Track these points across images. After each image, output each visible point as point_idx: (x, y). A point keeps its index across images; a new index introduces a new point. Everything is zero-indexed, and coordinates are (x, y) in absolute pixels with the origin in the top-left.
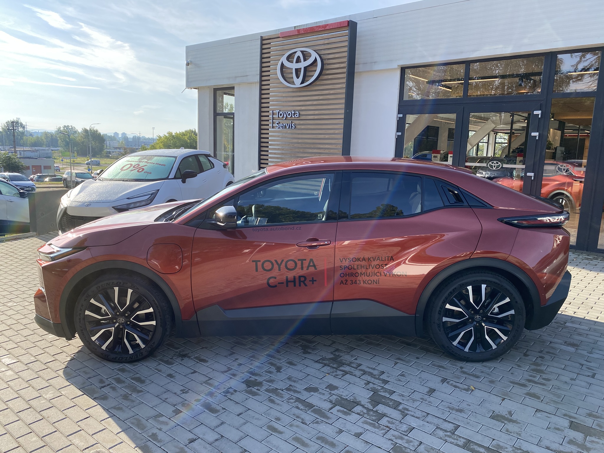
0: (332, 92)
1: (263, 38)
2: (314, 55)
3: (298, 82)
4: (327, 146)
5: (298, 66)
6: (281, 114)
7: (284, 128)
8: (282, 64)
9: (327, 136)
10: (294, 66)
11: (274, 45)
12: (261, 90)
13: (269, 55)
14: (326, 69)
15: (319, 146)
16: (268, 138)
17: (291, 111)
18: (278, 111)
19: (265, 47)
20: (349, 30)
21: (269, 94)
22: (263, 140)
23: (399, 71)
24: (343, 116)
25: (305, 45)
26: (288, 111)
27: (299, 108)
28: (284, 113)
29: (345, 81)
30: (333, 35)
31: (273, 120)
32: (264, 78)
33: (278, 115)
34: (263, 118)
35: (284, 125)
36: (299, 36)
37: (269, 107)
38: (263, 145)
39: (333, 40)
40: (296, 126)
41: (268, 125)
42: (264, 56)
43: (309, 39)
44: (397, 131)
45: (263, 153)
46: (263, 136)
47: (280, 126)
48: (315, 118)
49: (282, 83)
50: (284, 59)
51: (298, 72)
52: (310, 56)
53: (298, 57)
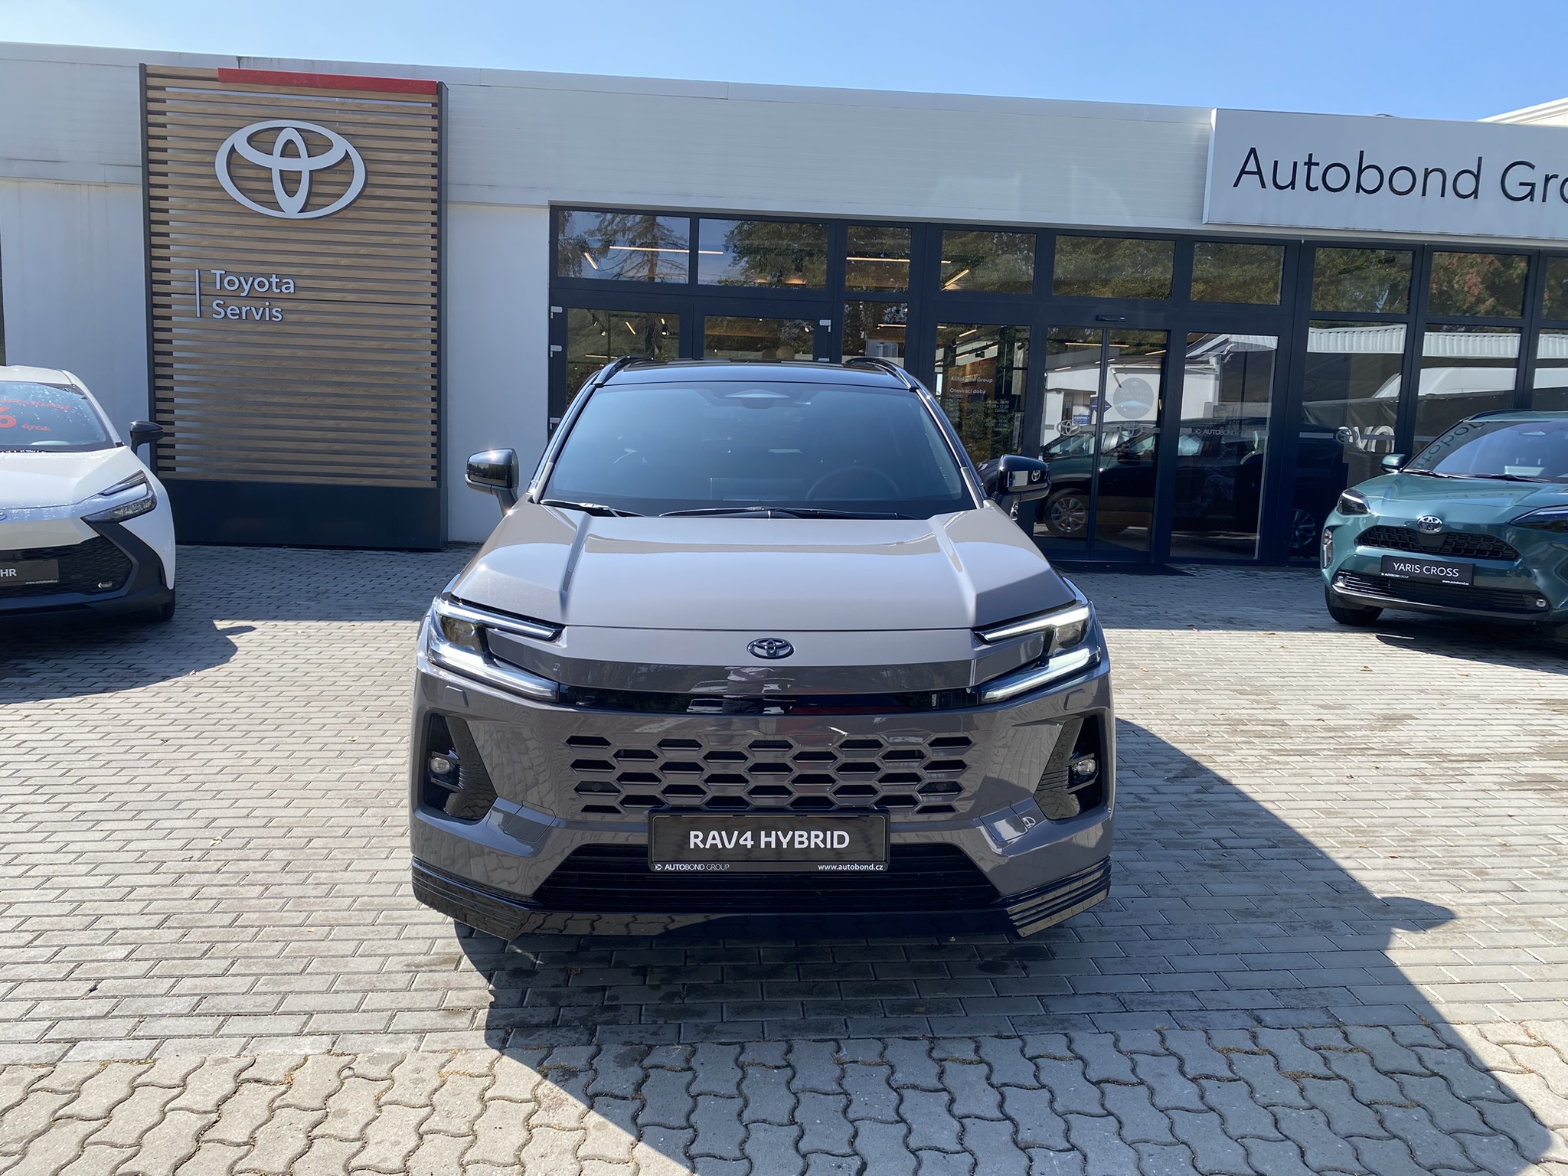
1: (148, 72)
2: (341, 146)
3: (291, 206)
4: (387, 369)
5: (290, 164)
6: (231, 283)
8: (233, 149)
10: (276, 163)
11: (181, 94)
12: (148, 210)
13: (161, 119)
14: (374, 185)
15: (364, 368)
16: (170, 342)
17: (268, 276)
18: (218, 273)
19: (151, 94)
20: (439, 105)
21: (167, 223)
22: (159, 347)
23: (546, 216)
24: (434, 301)
25: (304, 115)
26: (255, 276)
27: (293, 270)
28: (242, 279)
29: (434, 219)
30: (393, 107)
31: (200, 295)
32: (154, 180)
33: (222, 282)
34: (157, 288)
35: (244, 310)
36: (283, 90)
37: (168, 259)
38: (159, 359)
39: (394, 119)
40: (285, 316)
41: (169, 306)
42: (152, 118)
43: (318, 101)
44: (551, 342)
45: (160, 383)
46: (158, 335)
47: (229, 312)
48: (349, 299)
49: (234, 202)
50: (239, 139)
51: (290, 181)
52: (328, 146)
53: (289, 142)
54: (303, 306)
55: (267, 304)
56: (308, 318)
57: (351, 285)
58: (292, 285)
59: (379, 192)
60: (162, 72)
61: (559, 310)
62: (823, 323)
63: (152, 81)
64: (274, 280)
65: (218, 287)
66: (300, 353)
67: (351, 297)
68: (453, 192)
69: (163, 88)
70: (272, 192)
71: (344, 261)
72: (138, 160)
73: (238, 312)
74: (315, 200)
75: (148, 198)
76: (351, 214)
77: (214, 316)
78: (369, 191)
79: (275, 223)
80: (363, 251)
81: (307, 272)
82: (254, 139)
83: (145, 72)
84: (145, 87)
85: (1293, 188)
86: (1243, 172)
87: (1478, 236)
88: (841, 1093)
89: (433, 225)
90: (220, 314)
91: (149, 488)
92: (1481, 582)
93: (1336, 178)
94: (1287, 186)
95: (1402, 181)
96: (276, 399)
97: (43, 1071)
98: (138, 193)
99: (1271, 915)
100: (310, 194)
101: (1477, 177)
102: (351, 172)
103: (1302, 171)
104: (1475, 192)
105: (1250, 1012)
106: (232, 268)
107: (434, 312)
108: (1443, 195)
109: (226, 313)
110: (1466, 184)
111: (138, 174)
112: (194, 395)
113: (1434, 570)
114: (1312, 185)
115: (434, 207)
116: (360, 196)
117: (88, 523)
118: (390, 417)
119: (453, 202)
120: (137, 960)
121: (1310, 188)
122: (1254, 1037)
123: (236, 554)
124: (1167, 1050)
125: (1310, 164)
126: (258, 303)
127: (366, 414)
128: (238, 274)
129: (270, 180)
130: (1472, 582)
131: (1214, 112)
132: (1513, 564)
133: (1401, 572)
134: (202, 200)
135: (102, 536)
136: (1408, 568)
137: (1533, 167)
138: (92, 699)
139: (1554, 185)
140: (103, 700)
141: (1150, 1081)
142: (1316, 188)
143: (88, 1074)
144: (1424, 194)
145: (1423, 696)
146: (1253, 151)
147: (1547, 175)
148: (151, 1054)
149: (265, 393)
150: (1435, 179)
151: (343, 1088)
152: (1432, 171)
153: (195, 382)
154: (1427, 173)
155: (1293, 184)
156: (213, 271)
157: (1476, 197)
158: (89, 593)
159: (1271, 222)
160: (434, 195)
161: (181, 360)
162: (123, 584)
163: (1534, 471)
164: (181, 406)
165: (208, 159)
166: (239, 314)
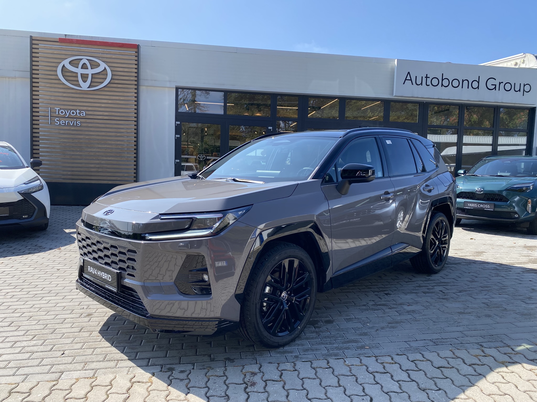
0: (121, 98)
1: (33, 38)
2: (103, 66)
3: (85, 86)
4: (119, 143)
5: (84, 71)
6: (62, 112)
7: (67, 125)
8: (64, 66)
9: (119, 134)
10: (80, 71)
11: (45, 46)
12: (32, 86)
13: (37, 55)
14: (114, 79)
15: (110, 142)
16: (38, 133)
17: (76, 110)
18: (57, 109)
19: (34, 46)
20: (138, 52)
21: (38, 91)
22: (34, 135)
23: (175, 90)
24: (135, 119)
25: (90, 54)
26: (71, 110)
27: (85, 108)
28: (66, 111)
29: (136, 91)
30: (121, 53)
31: (50, 116)
32: (34, 76)
33: (58, 112)
34: (34, 114)
35: (67, 122)
36: (82, 46)
37: (38, 104)
38: (34, 139)
39: (121, 57)
40: (82, 124)
41: (39, 120)
42: (34, 55)
43: (95, 50)
44: (176, 134)
45: (35, 147)
46: (34, 131)
47: (61, 122)
48: (105, 118)
49: (64, 84)
50: (66, 63)
51: (85, 77)
52: (99, 65)
53: (84, 64)
54: (88, 121)
55: (75, 120)
56: (90, 125)
57: (106, 114)
58: (84, 113)
59: (116, 82)
60: (38, 39)
61: (179, 123)
62: (269, 128)
63: (34, 42)
64: (78, 111)
65: (57, 114)
66: (87, 137)
68: (142, 82)
69: (38, 44)
70: (78, 81)
71: (103, 105)
72: (29, 70)
74: (93, 84)
75: (32, 82)
76: (106, 89)
77: (56, 124)
78: (113, 81)
79: (78, 92)
80: (110, 102)
81: (90, 109)
82: (71, 63)
83: (32, 39)
84: (32, 44)
85: (422, 85)
86: (406, 79)
87: (479, 101)
88: (353, 375)
89: (135, 93)
90: (58, 123)
91: (40, 181)
92: (497, 209)
93: (435, 82)
94: (420, 85)
95: (455, 83)
96: (78, 153)
97: (55, 383)
98: (28, 81)
99: (470, 313)
100: (91, 82)
101: (478, 82)
102: (107, 74)
103: (424, 79)
104: (478, 87)
105: (478, 343)
106: (62, 107)
107: (135, 123)
108: (468, 88)
109: (60, 123)
110: (475, 85)
111: (28, 74)
112: (47, 152)
113: (481, 206)
114: (428, 84)
115: (136, 87)
116: (109, 83)
117: (20, 194)
118: (119, 159)
119: (142, 86)
120: (76, 343)
121: (427, 85)
122: (483, 351)
123: (63, 208)
124: (457, 356)
125: (427, 77)
126: (71, 119)
127: (110, 158)
128: (64, 109)
129: (77, 77)
130: (494, 210)
131: (396, 60)
132: (507, 203)
133: (470, 207)
134: (51, 83)
135: (25, 199)
136: (473, 205)
137: (495, 79)
138: (25, 256)
139: (502, 85)
140: (30, 257)
141: (457, 367)
142: (429, 85)
143: (72, 383)
144: (462, 88)
145: (485, 246)
146: (409, 73)
147: (500, 82)
148: (94, 375)
149: (73, 151)
150: (466, 82)
151: (172, 383)
152: (465, 80)
153: (48, 147)
154: (463, 81)
155: (421, 84)
156: (55, 108)
157: (478, 89)
158: (20, 219)
159: (416, 96)
160: (136, 83)
161: (43, 139)
162: (32, 216)
163: (508, 174)
164: (42, 156)
165: (54, 69)
166: (65, 123)
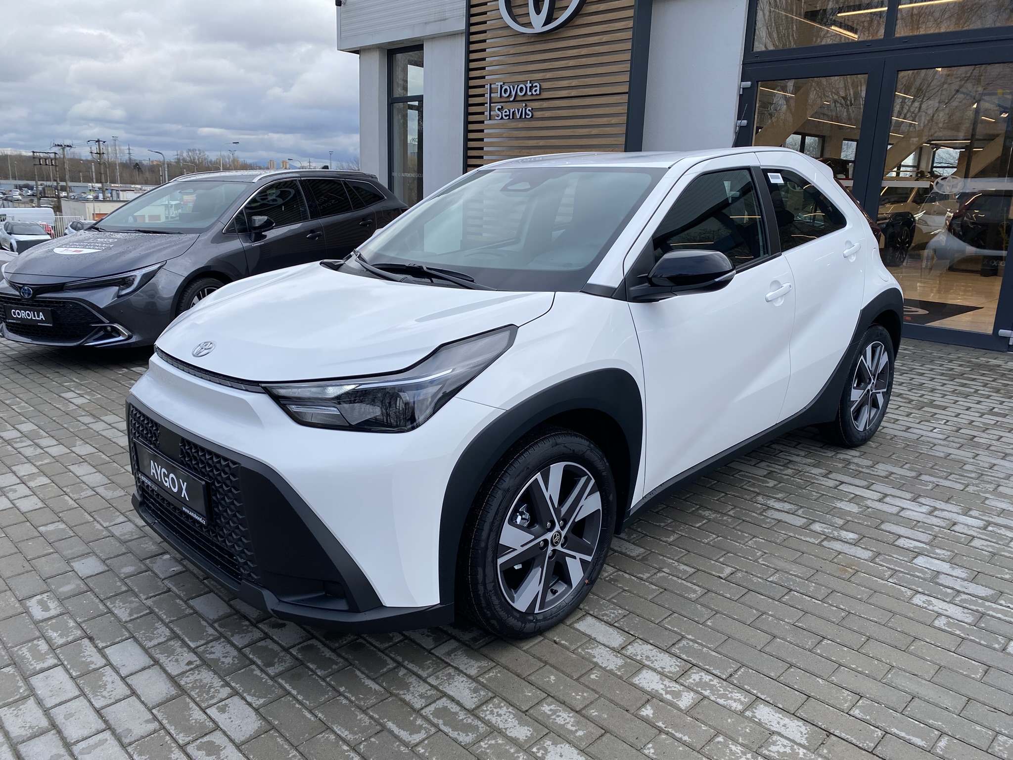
0: (605, 38)
3: (538, 23)
6: (506, 90)
7: (511, 118)
9: (594, 131)
16: (483, 140)
17: (525, 83)
22: (472, 145)
24: (628, 89)
26: (518, 83)
27: (540, 76)
28: (511, 87)
29: (632, 13)
31: (490, 103)
33: (501, 92)
34: (473, 100)
35: (511, 111)
37: (484, 77)
40: (533, 113)
44: (739, 118)
47: (504, 114)
48: (572, 95)
49: (508, 27)
54: (545, 104)
55: (524, 105)
56: (547, 114)
57: (574, 83)
58: (538, 88)
61: (747, 85)
64: (529, 85)
65: (499, 95)
66: (541, 143)
67: (574, 93)
70: (528, 14)
71: (571, 63)
73: (508, 113)
77: (496, 118)
79: (529, 39)
80: (584, 51)
81: (549, 75)
90: (499, 116)
106: (507, 79)
109: (502, 115)
115: (633, 2)
126: (519, 105)
128: (509, 84)
156: (497, 83)
166: (509, 115)
